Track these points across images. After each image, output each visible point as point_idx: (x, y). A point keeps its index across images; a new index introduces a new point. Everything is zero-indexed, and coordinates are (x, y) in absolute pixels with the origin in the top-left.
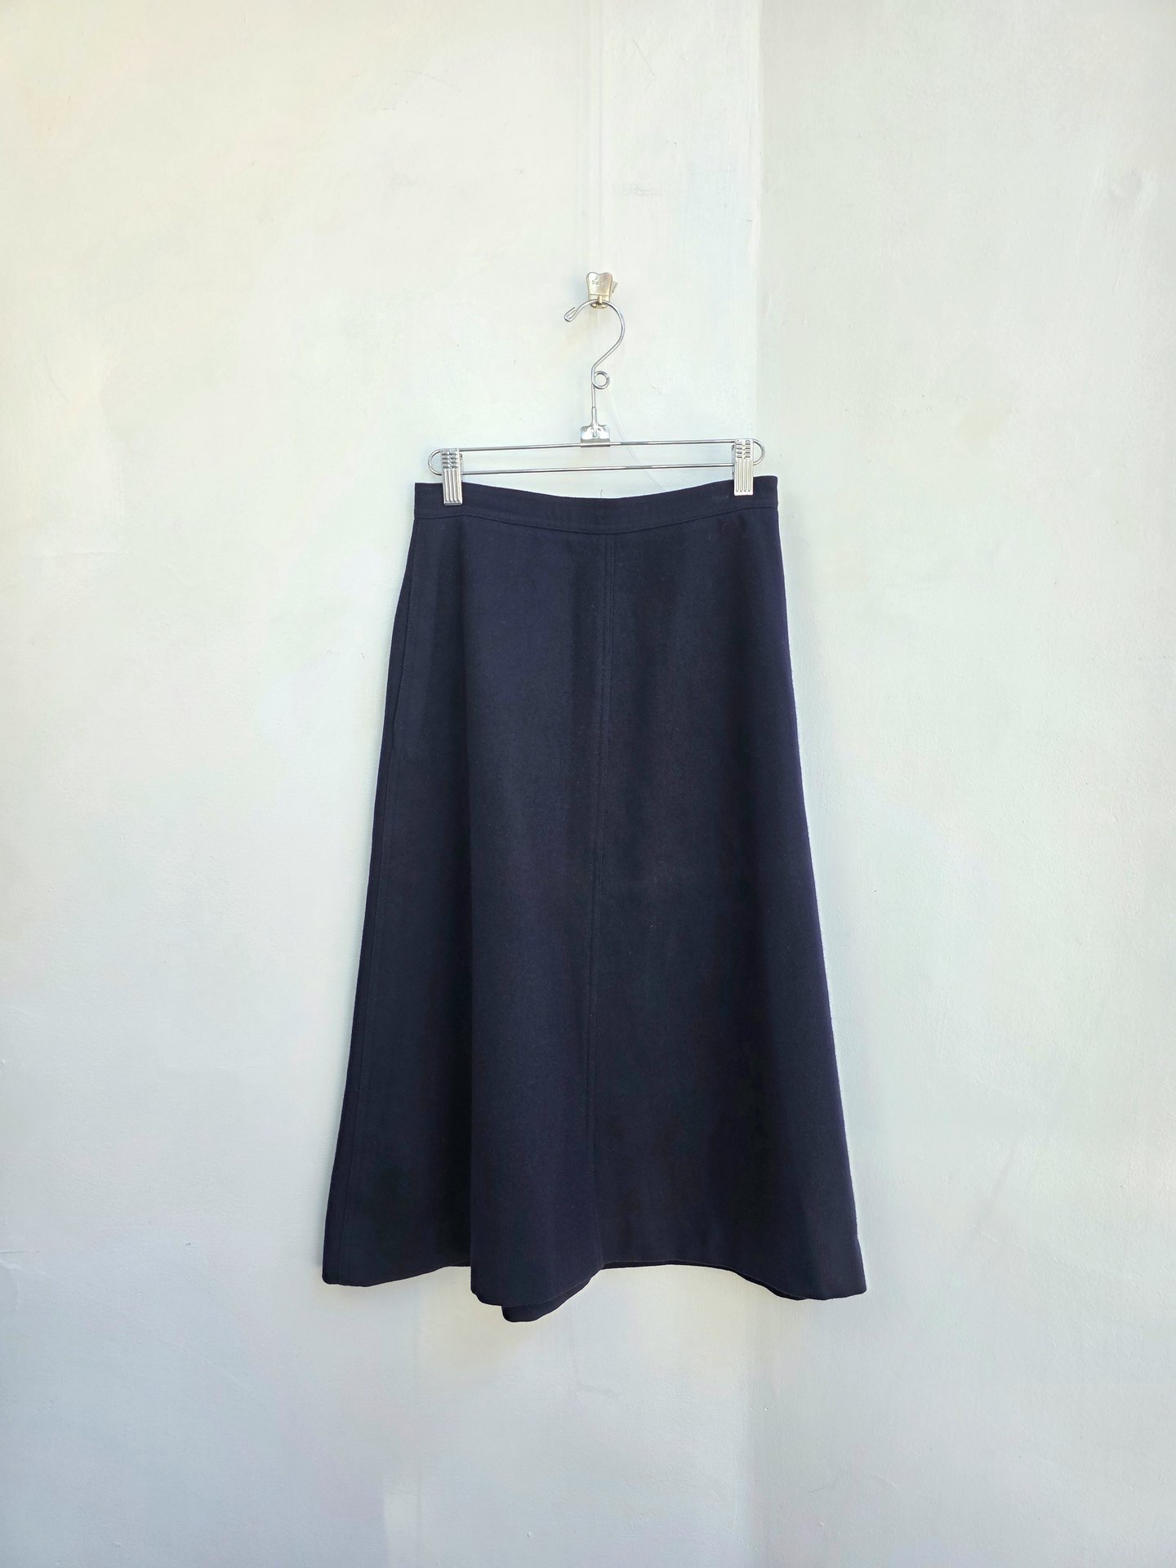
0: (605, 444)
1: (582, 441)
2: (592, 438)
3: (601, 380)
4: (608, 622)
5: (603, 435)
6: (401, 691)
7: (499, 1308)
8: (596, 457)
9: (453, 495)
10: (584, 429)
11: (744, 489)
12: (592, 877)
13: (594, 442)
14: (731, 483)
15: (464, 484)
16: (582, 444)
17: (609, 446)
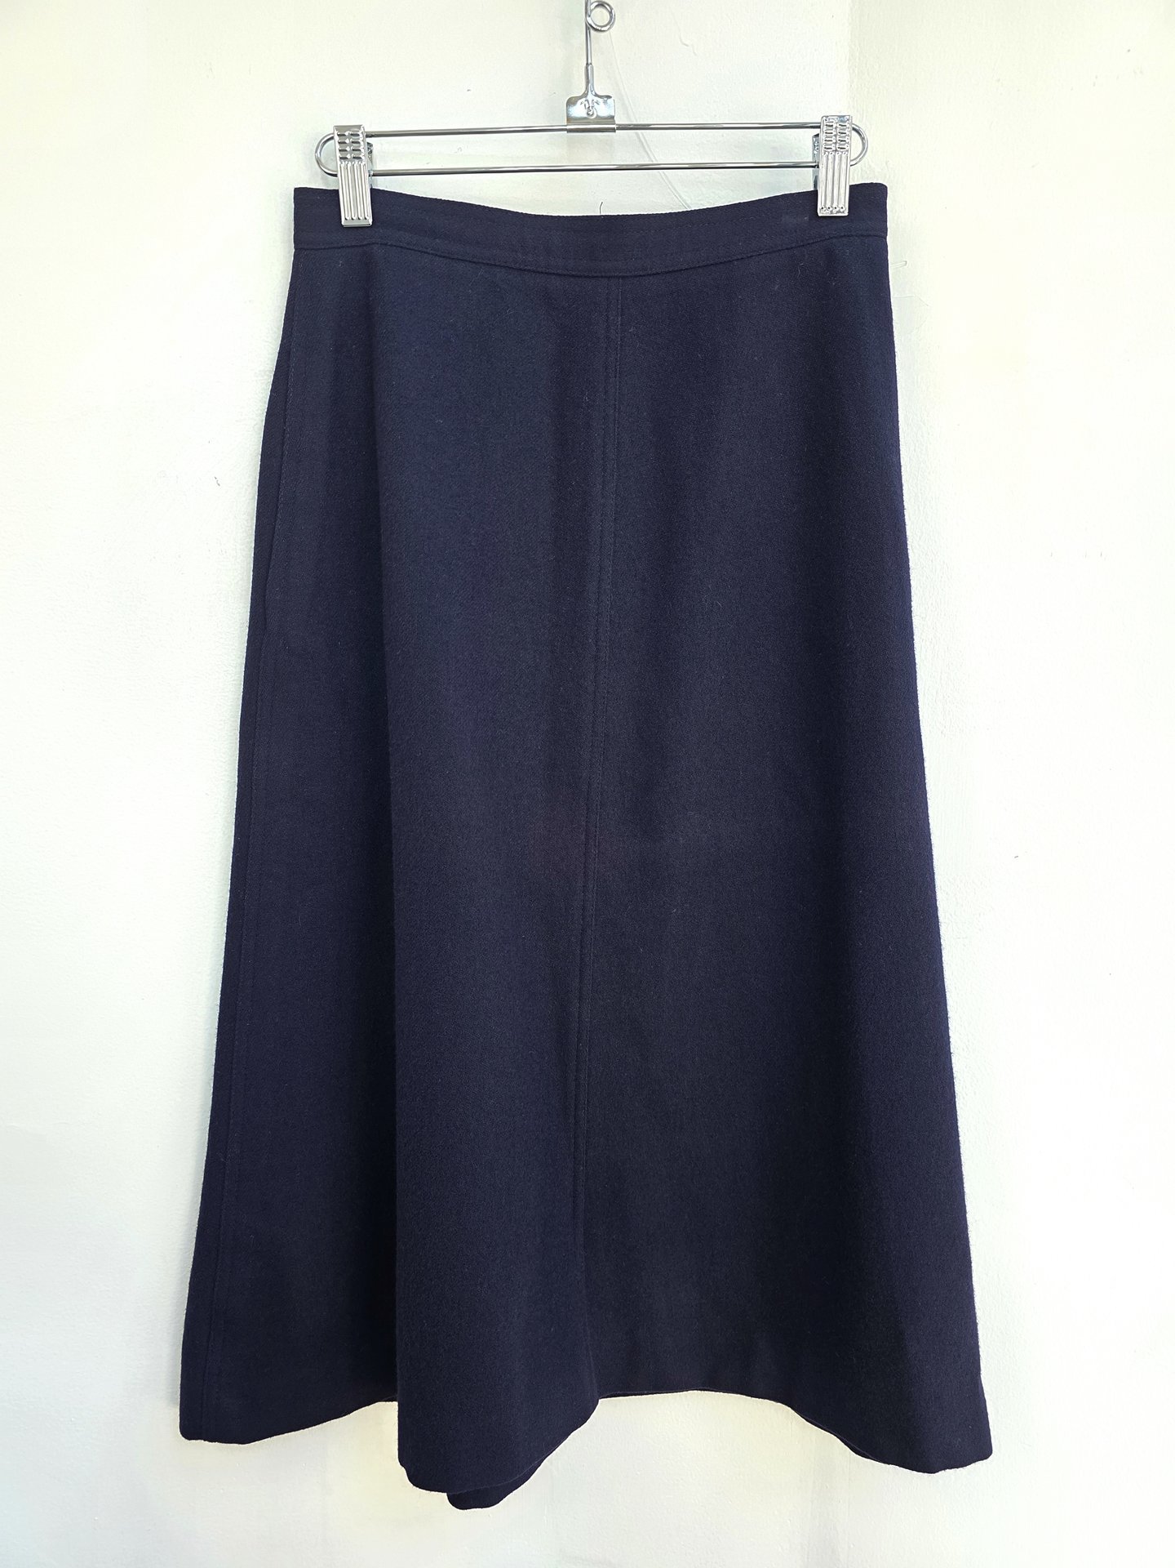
0: (607, 126)
1: (570, 119)
2: (585, 116)
3: (599, 16)
4: (611, 425)
5: (602, 110)
6: (276, 537)
7: (445, 1495)
8: (592, 148)
9: (356, 211)
10: (571, 102)
11: (834, 203)
12: (583, 837)
13: (589, 123)
14: (813, 195)
15: (376, 194)
16: (568, 127)
17: (613, 130)
